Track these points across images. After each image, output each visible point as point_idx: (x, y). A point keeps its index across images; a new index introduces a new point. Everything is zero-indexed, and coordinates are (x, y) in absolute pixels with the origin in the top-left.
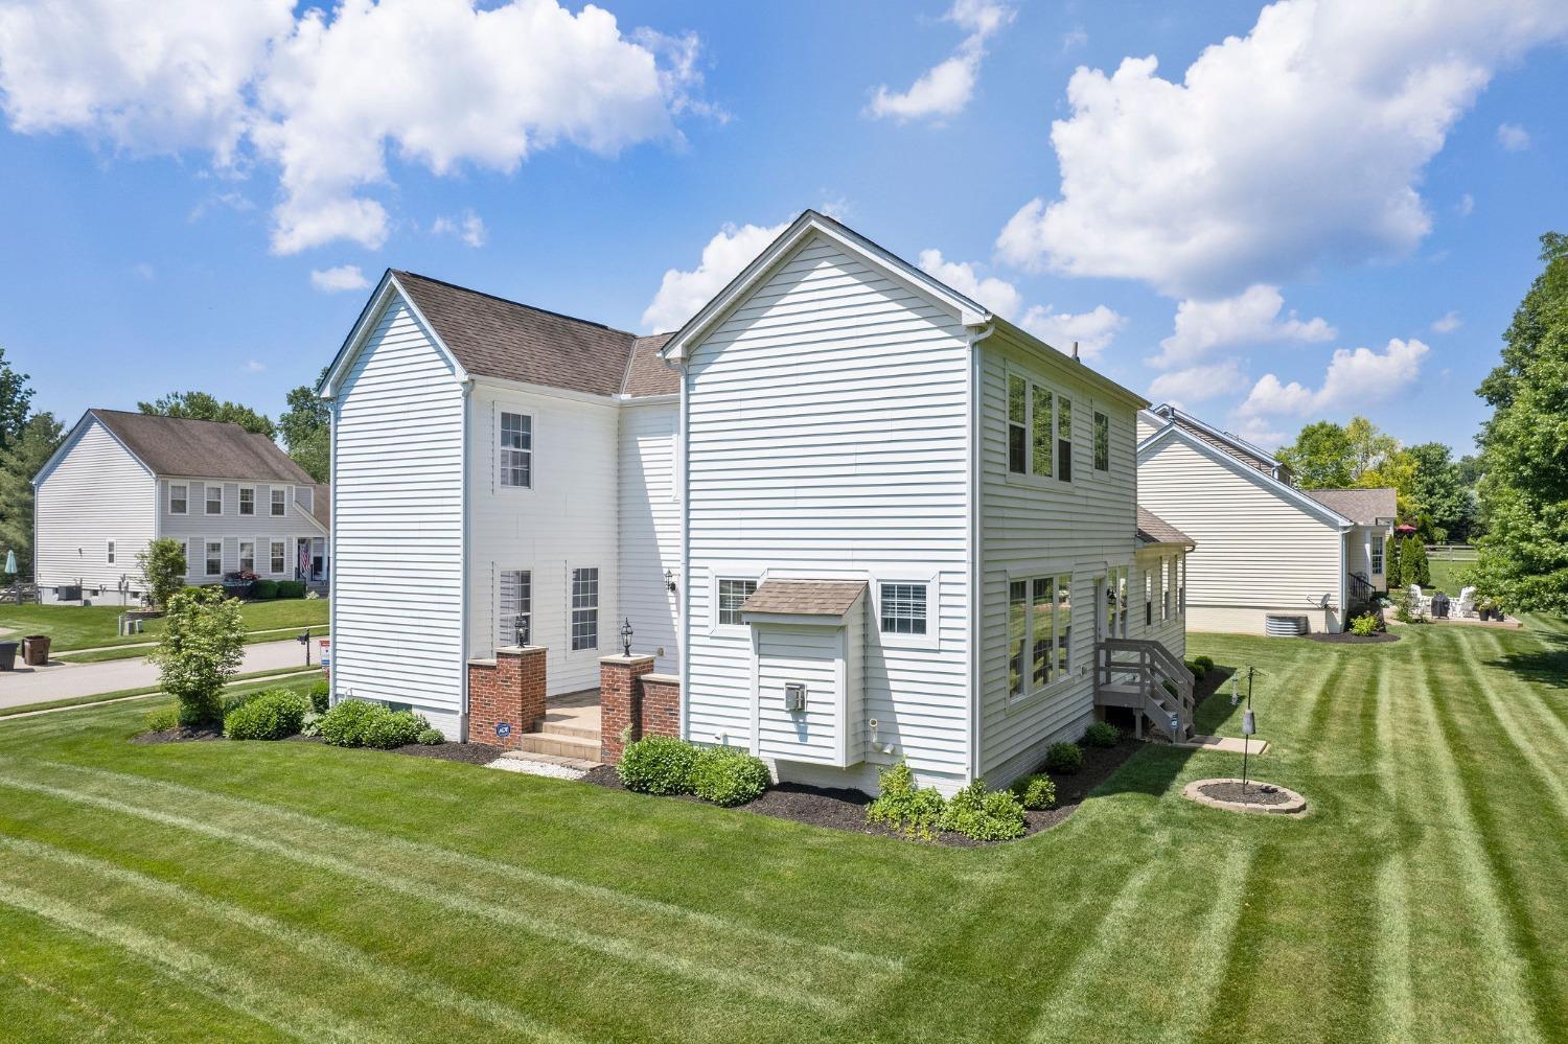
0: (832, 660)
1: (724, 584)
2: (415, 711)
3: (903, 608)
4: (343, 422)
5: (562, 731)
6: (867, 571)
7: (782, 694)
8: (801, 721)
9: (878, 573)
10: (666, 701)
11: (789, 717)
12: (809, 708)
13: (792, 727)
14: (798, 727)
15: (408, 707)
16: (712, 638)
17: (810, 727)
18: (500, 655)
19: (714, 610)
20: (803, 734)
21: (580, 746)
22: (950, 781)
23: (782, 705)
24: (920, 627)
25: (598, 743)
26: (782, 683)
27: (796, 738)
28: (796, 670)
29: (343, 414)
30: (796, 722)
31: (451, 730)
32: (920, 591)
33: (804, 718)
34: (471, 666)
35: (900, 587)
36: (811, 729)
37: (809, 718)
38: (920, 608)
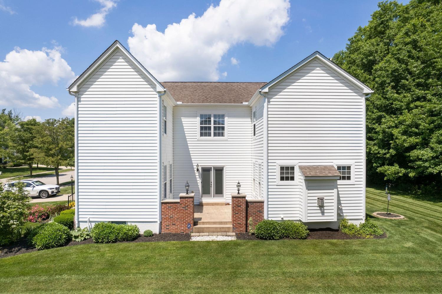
0: (333, 189)
1: (282, 168)
2: (129, 224)
3: (344, 173)
4: (82, 103)
5: (208, 223)
6: (332, 162)
7: (316, 201)
8: (323, 209)
9: (336, 163)
10: (258, 208)
11: (318, 208)
12: (325, 205)
13: (319, 211)
14: (321, 211)
15: (124, 223)
16: (277, 185)
17: (325, 210)
18: (181, 198)
19: (278, 176)
20: (323, 213)
21: (223, 228)
22: (356, 221)
23: (316, 205)
24: (349, 178)
25: (231, 226)
26: (316, 198)
27: (320, 215)
28: (321, 193)
29: (82, 99)
30: (321, 210)
31: (155, 229)
32: (349, 168)
33: (323, 208)
34: (162, 203)
35: (342, 167)
36: (325, 211)
37: (325, 208)
38: (349, 173)
